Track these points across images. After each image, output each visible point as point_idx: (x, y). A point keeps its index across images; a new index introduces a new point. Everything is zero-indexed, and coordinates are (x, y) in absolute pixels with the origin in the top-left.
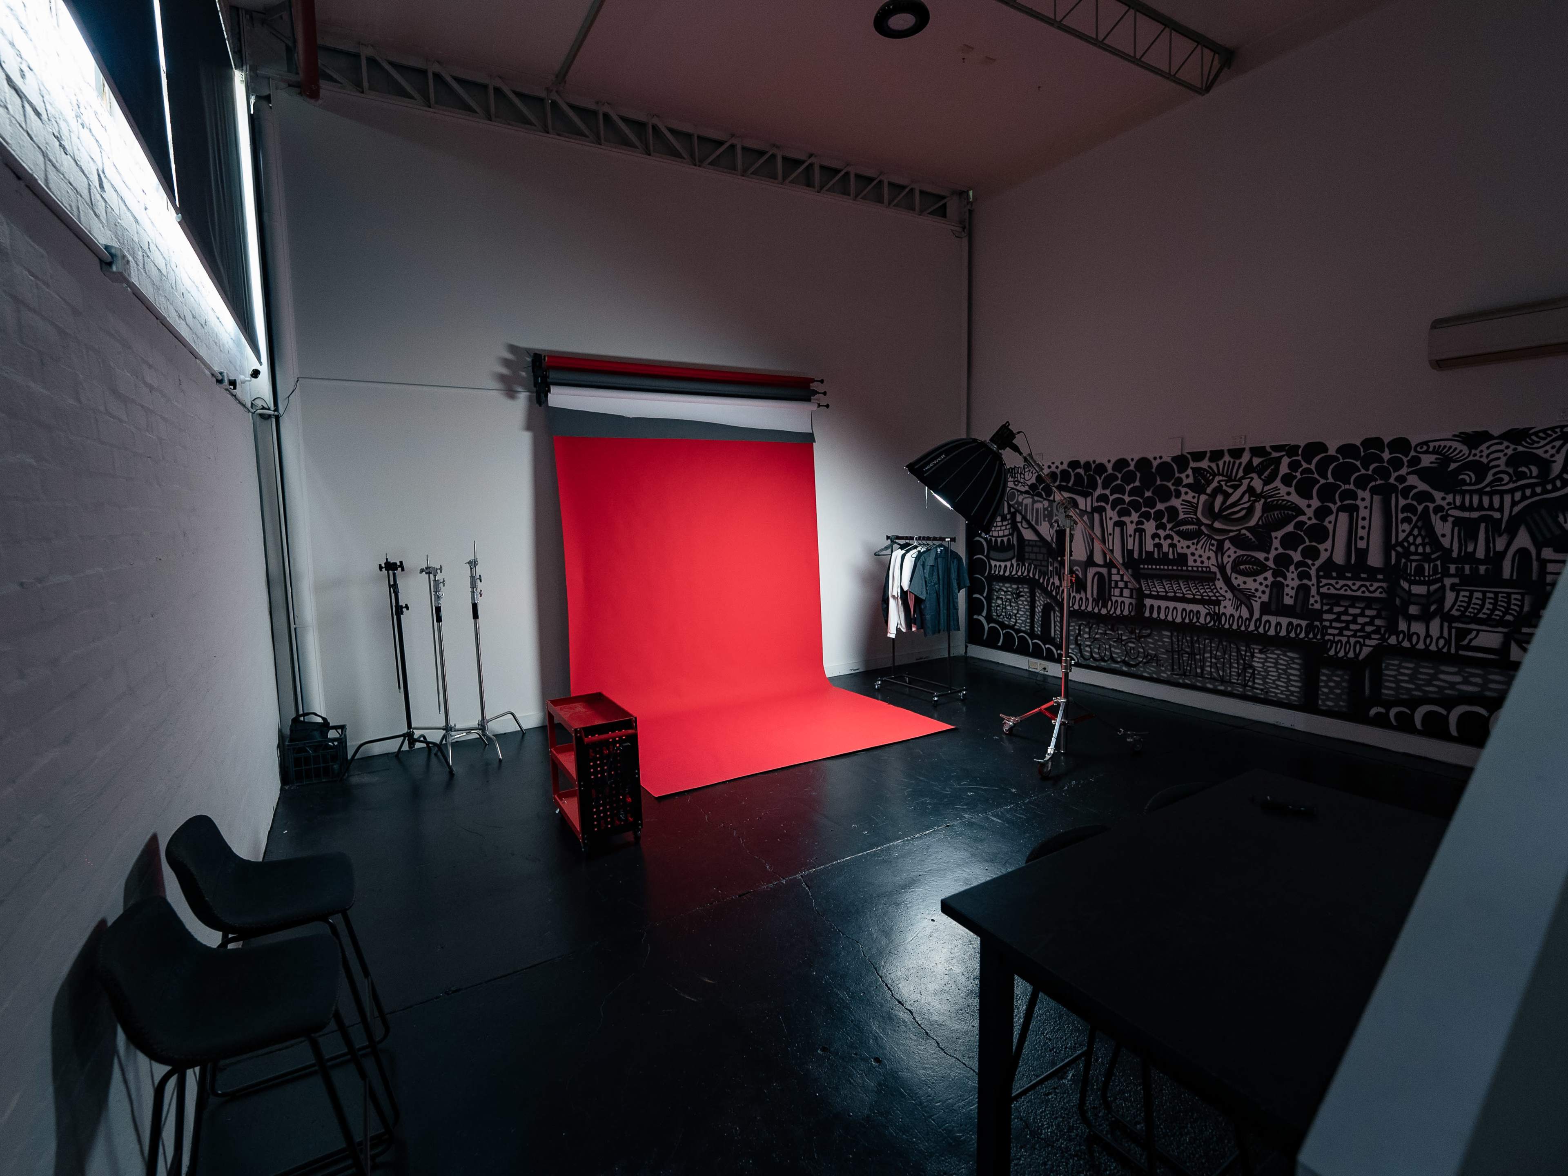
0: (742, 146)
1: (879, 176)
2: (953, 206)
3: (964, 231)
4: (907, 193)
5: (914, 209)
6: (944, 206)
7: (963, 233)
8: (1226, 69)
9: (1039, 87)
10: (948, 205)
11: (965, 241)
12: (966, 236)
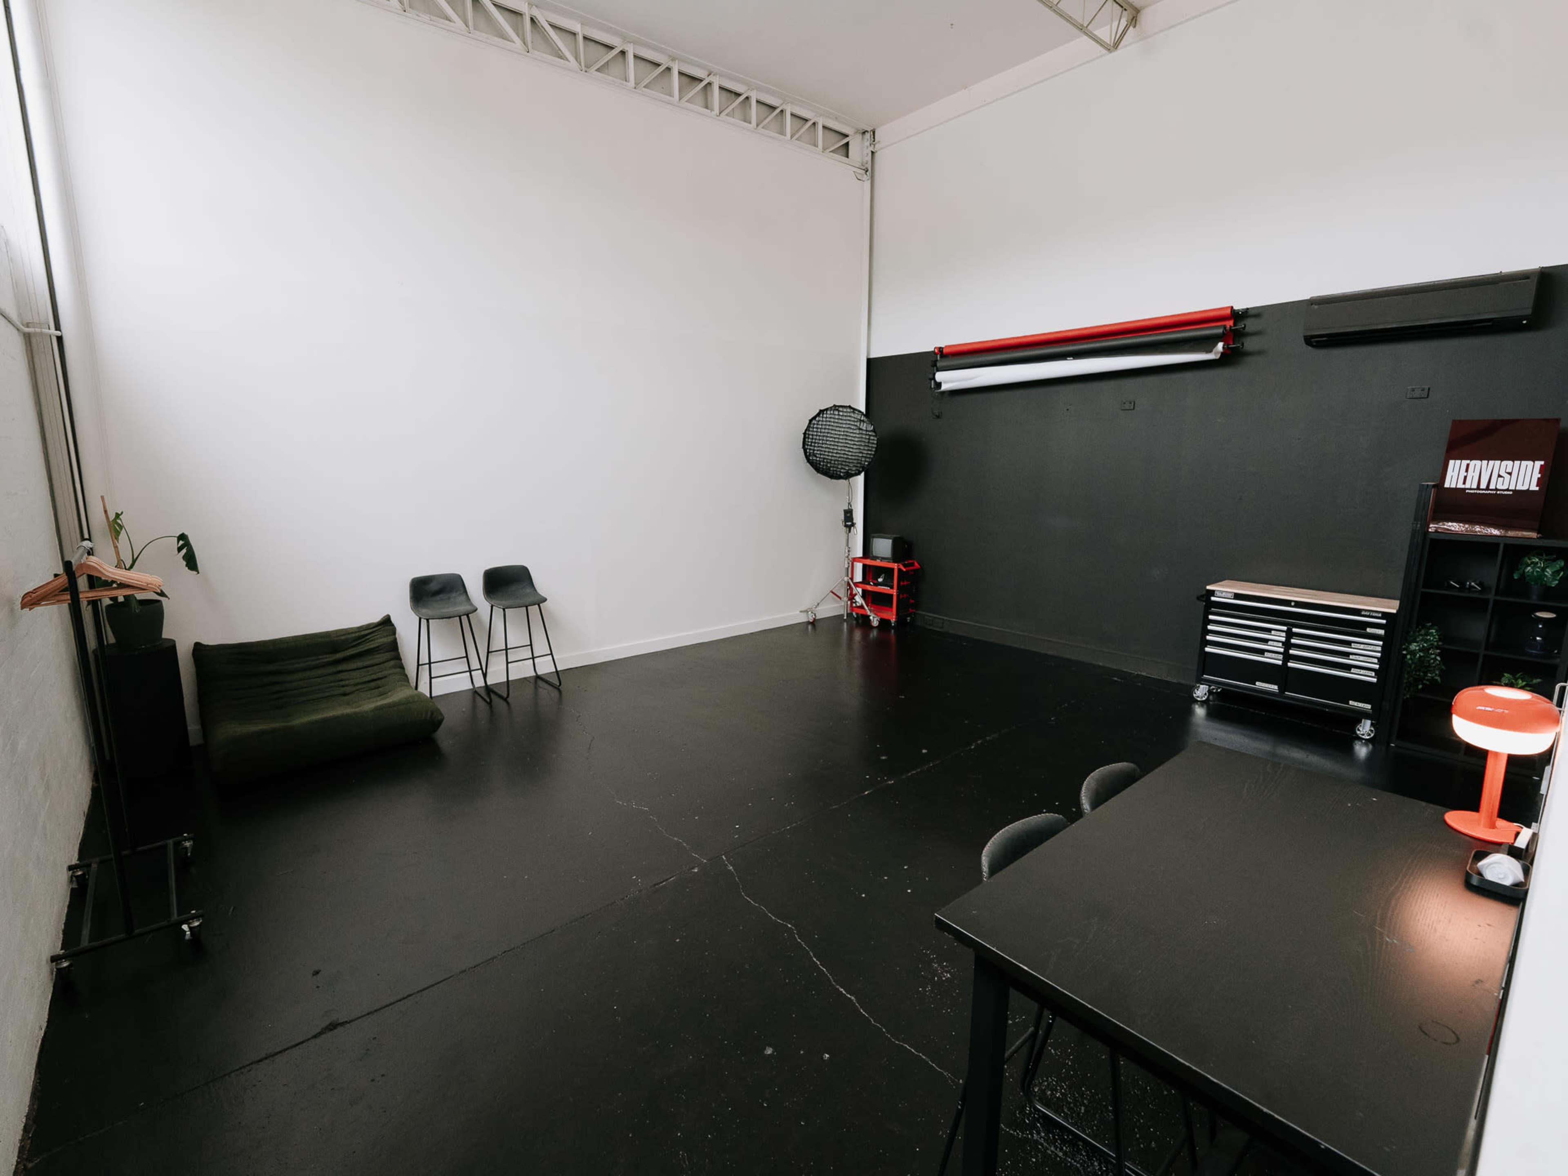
0: (634, 53)
1: (782, 104)
2: (858, 147)
3: (866, 174)
4: (810, 127)
5: (816, 145)
6: (847, 144)
7: (865, 176)
8: (1131, 28)
9: (952, 25)
10: (850, 143)
11: (867, 184)
12: (868, 179)
